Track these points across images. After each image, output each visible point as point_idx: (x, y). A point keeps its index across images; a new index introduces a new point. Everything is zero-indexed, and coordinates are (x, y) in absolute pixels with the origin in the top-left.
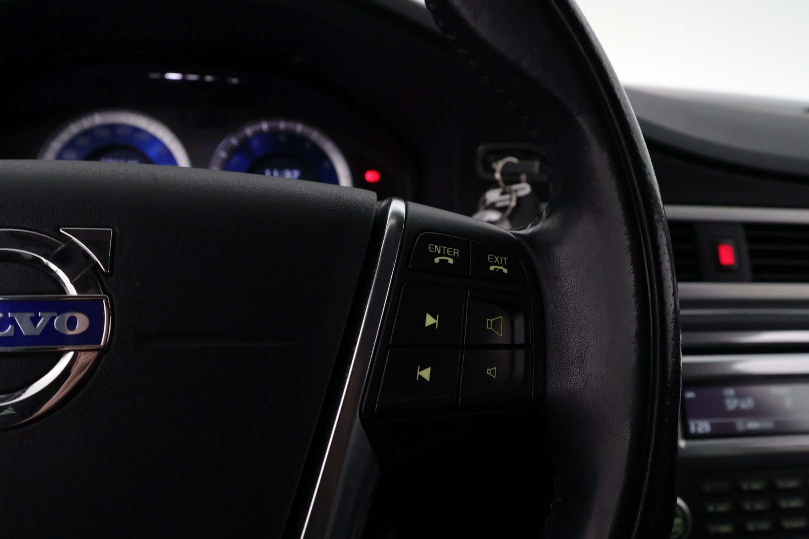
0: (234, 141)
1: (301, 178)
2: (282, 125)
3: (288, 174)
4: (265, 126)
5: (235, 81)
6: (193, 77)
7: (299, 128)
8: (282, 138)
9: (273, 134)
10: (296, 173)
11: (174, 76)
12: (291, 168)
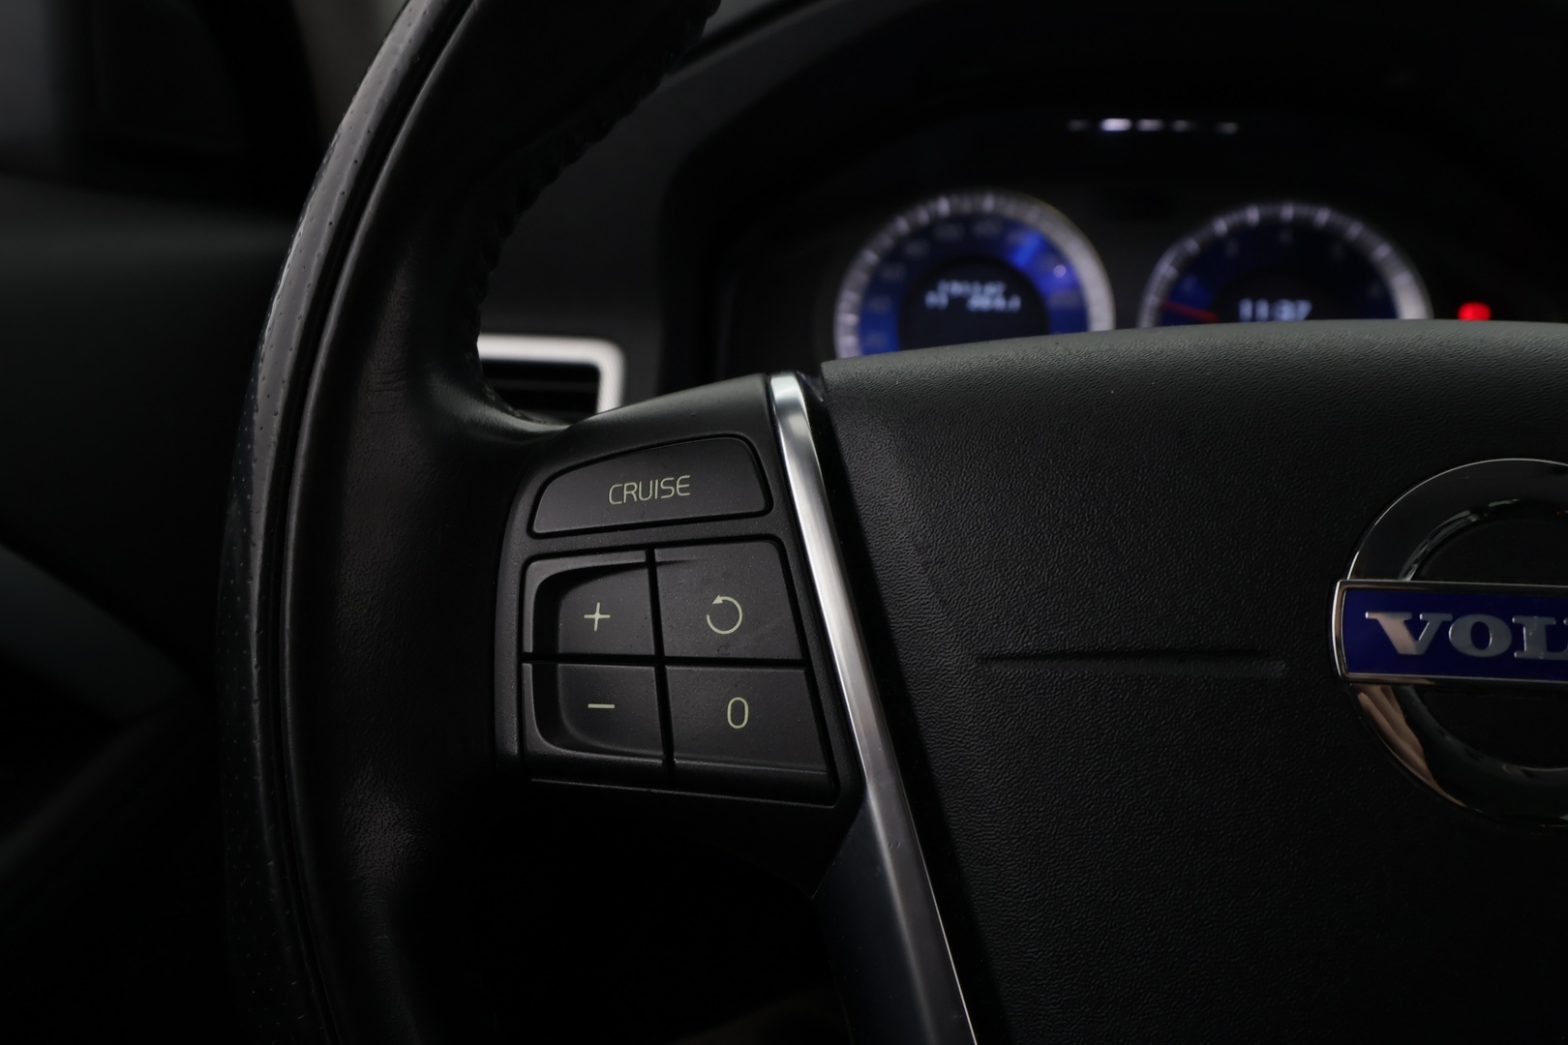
0: (1192, 245)
1: (1312, 316)
2: (1288, 212)
3: (1287, 311)
4: (1253, 215)
5: (1230, 128)
6: (1148, 125)
7: (1323, 216)
8: (1285, 237)
9: (1270, 227)
10: (1304, 307)
11: (1114, 125)
12: (1294, 297)
